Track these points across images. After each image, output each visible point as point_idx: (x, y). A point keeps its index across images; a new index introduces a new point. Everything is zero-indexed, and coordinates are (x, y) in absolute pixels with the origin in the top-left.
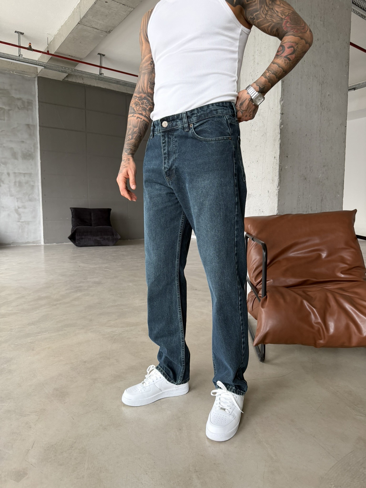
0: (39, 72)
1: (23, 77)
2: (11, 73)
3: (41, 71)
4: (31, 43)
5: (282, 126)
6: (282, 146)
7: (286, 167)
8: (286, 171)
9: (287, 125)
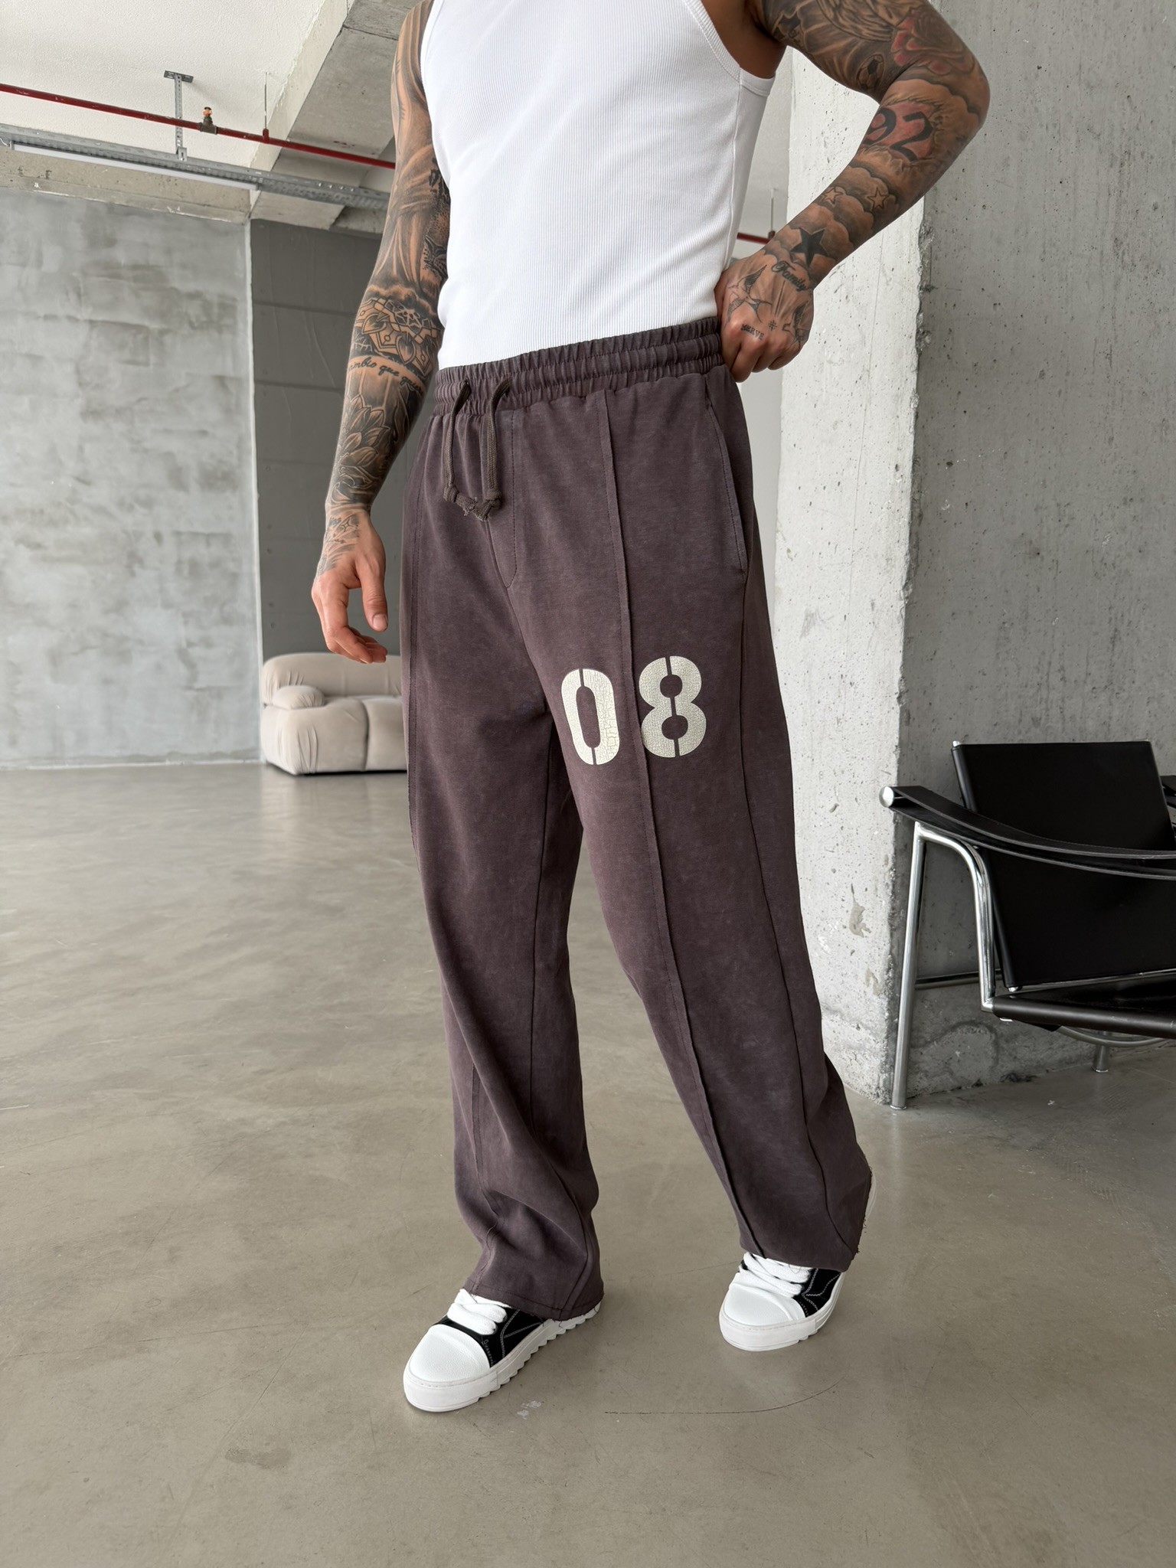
0: (254, 207)
1: (206, 224)
2: (169, 213)
3: (257, 202)
4: (210, 109)
5: (927, 337)
6: (927, 420)
7: (944, 506)
8: (945, 522)
9: (949, 333)
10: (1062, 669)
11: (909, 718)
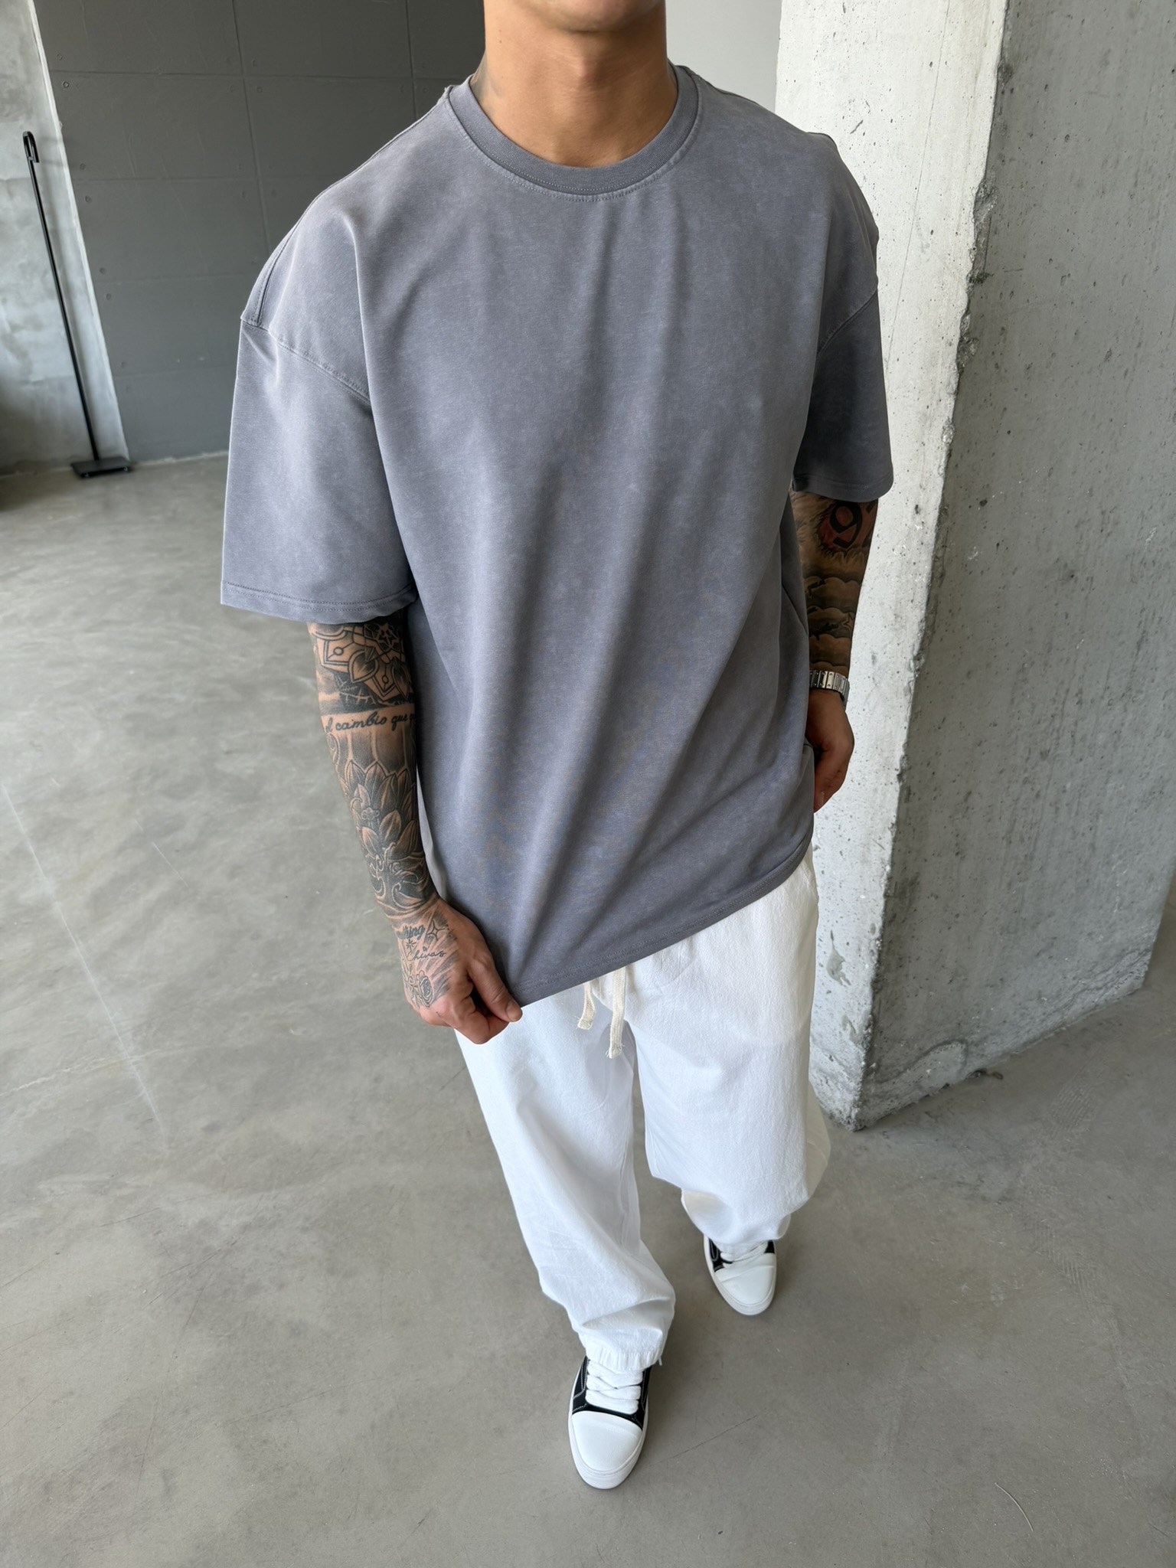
5: (972, 346)
6: (962, 457)
7: (971, 555)
8: (970, 573)
9: (1001, 334)
10: (1081, 692)
11: (909, 794)
